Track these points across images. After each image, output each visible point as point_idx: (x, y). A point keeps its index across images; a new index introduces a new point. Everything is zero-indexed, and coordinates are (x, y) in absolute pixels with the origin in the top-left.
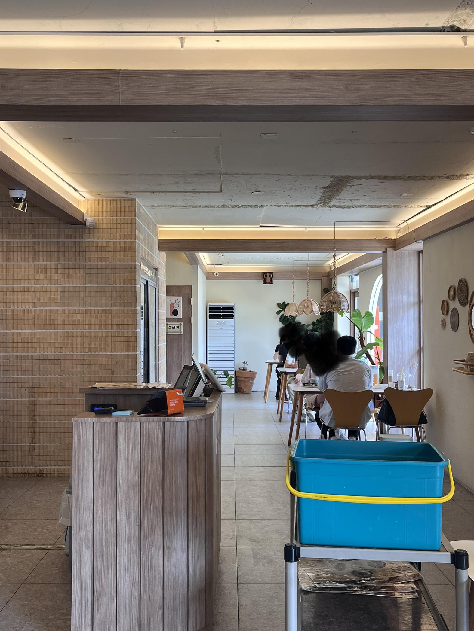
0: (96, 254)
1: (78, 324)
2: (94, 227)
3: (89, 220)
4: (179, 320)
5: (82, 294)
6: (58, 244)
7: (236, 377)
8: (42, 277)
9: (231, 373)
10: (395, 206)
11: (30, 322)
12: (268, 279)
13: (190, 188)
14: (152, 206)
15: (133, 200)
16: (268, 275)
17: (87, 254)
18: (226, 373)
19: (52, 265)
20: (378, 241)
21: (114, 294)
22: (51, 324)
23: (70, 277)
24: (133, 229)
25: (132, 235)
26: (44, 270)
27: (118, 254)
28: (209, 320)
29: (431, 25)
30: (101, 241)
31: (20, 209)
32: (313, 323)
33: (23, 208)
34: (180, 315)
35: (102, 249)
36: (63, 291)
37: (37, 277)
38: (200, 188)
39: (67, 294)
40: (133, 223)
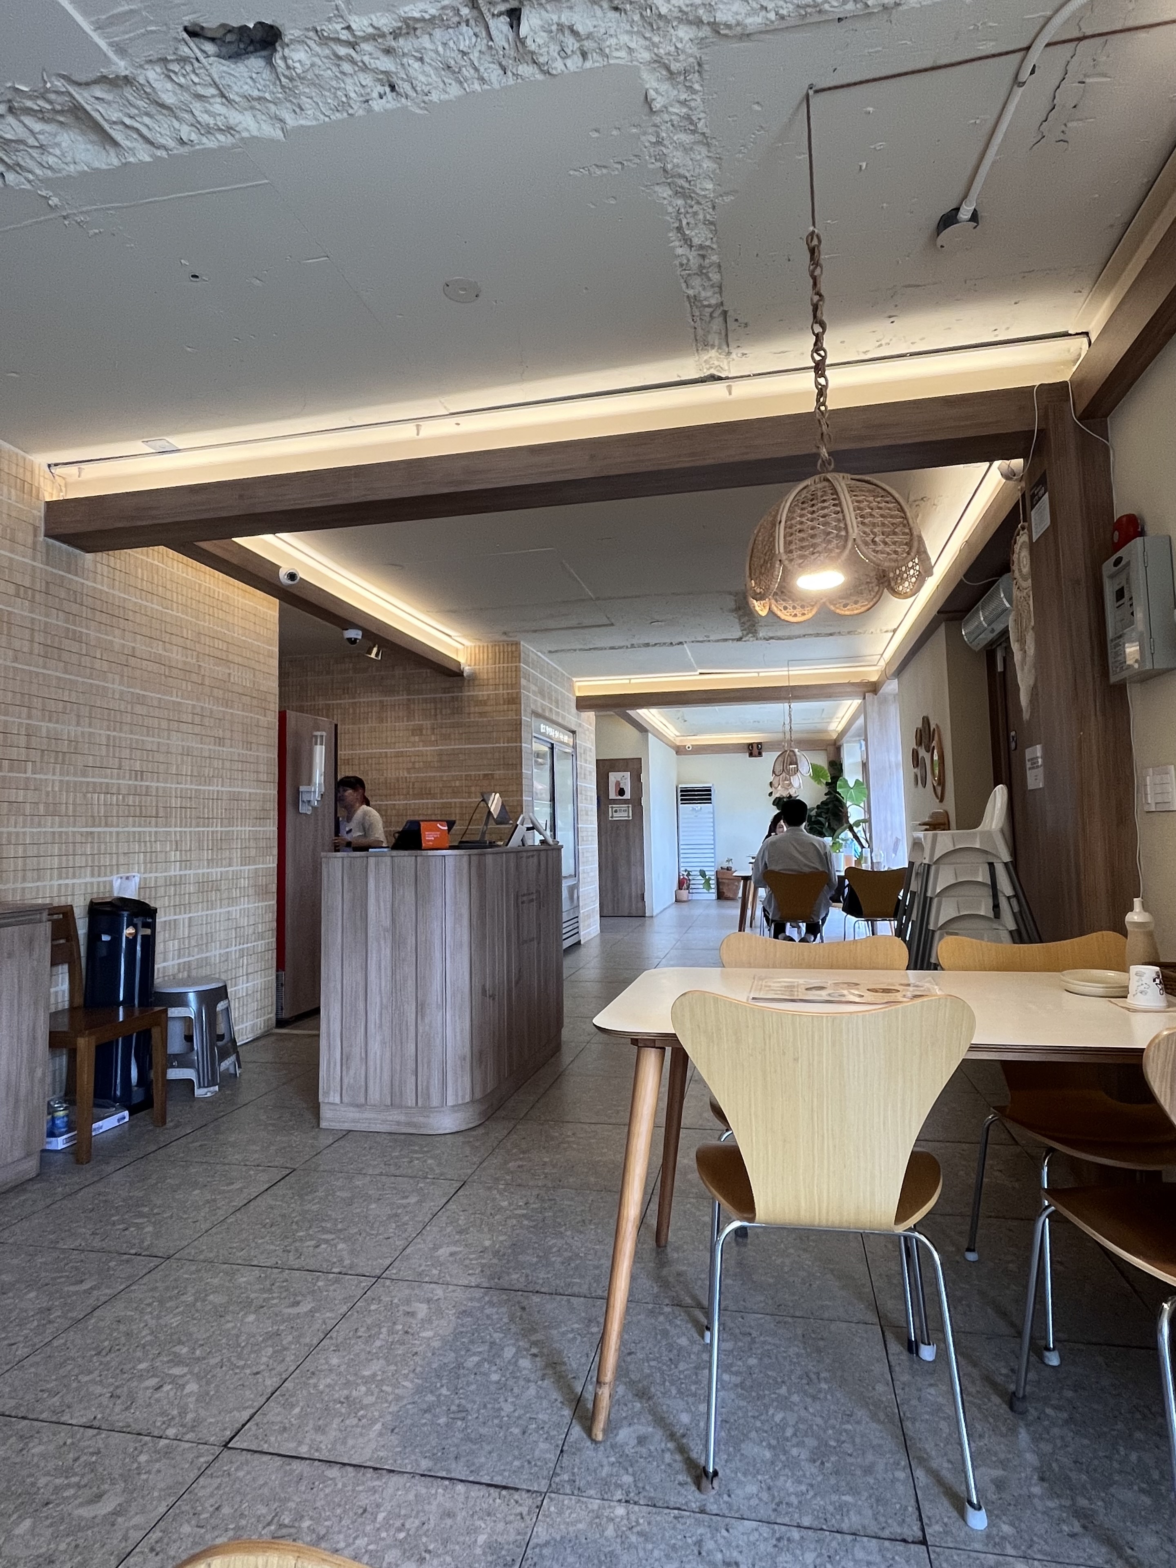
0: (477, 709)
1: (455, 793)
2: (474, 678)
3: (467, 669)
4: (626, 802)
5: (461, 757)
6: (434, 701)
7: (717, 879)
8: (417, 739)
9: (711, 874)
10: (849, 633)
11: (405, 791)
12: (755, 751)
13: (574, 623)
14: (550, 652)
15: (517, 644)
16: (755, 746)
17: (467, 710)
18: (703, 874)
19: (427, 723)
20: (853, 684)
21: (497, 755)
22: (430, 794)
23: (446, 738)
24: (517, 677)
25: (516, 685)
26: (418, 731)
27: (501, 708)
28: (680, 806)
29: (685, 378)
30: (482, 693)
31: (373, 656)
32: (818, 807)
33: (377, 655)
34: (627, 796)
35: (484, 703)
36: (440, 754)
37: (412, 739)
38: (586, 622)
39: (445, 758)
40: (517, 669)
